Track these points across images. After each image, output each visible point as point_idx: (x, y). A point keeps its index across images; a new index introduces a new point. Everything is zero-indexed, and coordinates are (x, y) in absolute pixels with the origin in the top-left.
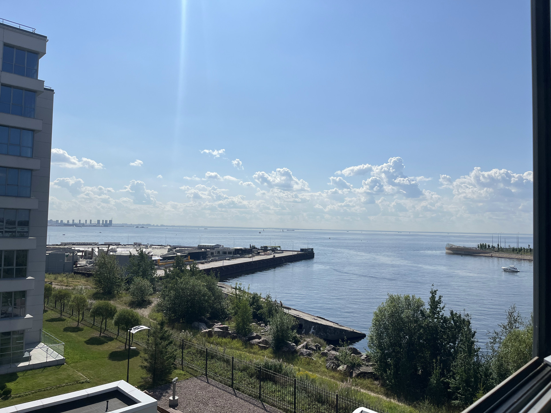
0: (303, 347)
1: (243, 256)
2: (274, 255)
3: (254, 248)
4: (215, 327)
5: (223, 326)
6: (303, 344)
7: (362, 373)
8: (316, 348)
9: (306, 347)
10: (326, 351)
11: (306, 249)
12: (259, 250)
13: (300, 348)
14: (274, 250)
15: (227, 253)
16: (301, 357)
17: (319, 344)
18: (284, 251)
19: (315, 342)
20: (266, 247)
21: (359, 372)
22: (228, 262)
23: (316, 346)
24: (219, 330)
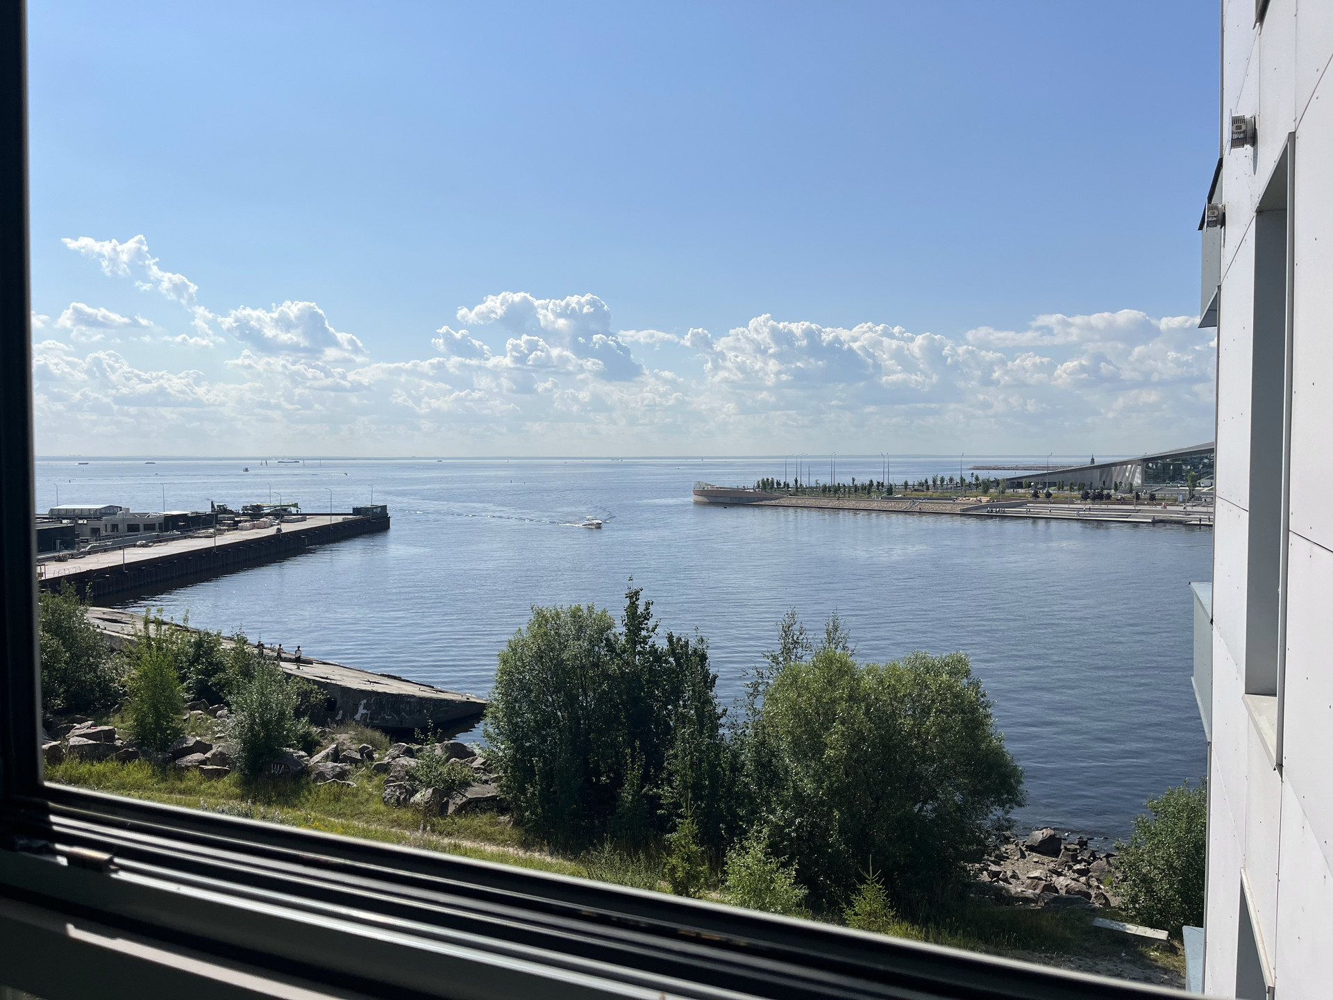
0: (327, 757)
1: (190, 534)
2: (279, 527)
3: (224, 510)
4: (73, 733)
5: (99, 728)
6: (327, 750)
7: (470, 801)
8: (362, 756)
9: (336, 756)
10: (386, 760)
11: (367, 509)
12: (238, 515)
13: (318, 762)
14: (281, 513)
15: (141, 527)
16: (319, 784)
17: (369, 746)
18: (308, 517)
19: (361, 742)
20: (259, 508)
21: (464, 799)
22: (140, 552)
23: (361, 751)
24: (85, 741)
